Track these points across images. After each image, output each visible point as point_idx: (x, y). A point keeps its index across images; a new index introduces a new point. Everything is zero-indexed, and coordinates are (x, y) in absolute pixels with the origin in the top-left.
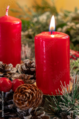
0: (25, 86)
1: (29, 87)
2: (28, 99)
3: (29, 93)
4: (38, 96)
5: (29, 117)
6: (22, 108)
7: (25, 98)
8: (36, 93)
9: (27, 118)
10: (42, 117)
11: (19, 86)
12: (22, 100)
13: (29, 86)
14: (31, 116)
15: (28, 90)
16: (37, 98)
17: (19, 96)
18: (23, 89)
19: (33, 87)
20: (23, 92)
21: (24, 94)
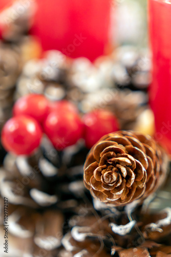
0: (119, 141)
1: (131, 146)
2: (125, 181)
3: (127, 166)
4: (152, 172)
5: (126, 228)
6: (108, 203)
7: (117, 181)
9: (121, 229)
10: (162, 227)
11: (100, 143)
12: (107, 186)
13: (130, 143)
14: (132, 224)
15: (126, 157)
16: (150, 176)
17: (99, 174)
18: (112, 153)
19: (141, 144)
20: (110, 161)
21: (115, 169)
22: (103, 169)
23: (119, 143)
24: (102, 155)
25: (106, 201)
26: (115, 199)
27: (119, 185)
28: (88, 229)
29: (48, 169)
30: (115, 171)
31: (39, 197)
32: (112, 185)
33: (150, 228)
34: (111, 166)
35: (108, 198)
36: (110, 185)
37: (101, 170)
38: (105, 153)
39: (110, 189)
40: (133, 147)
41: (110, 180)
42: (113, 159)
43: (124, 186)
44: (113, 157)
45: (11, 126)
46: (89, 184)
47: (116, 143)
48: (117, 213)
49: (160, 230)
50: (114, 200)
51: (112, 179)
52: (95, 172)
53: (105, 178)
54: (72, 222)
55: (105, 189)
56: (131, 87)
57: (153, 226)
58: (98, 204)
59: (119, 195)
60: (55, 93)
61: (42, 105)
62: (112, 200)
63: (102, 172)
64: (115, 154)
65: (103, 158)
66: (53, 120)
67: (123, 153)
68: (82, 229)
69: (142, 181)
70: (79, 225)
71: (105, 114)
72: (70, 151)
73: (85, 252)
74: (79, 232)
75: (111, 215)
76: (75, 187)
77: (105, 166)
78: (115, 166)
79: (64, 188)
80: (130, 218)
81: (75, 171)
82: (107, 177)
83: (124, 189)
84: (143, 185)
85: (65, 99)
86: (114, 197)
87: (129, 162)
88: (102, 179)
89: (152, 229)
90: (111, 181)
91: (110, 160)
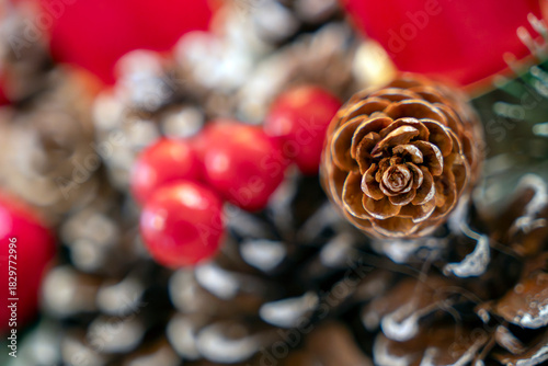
0: (368, 110)
1: (391, 106)
2: (426, 169)
3: (414, 139)
5: (481, 256)
6: (419, 230)
8: (441, 114)
9: (472, 264)
10: (538, 216)
12: (401, 196)
13: (385, 102)
14: (483, 243)
15: (401, 124)
17: (372, 187)
18: (371, 136)
19: (407, 93)
20: (376, 153)
21: (393, 160)
22: (373, 174)
23: (369, 114)
24: (355, 153)
25: (415, 228)
26: (428, 212)
27: (420, 180)
28: (410, 306)
29: (264, 254)
30: (398, 163)
31: (282, 313)
32: (410, 188)
33: (520, 232)
34: (384, 160)
35: (415, 218)
36: (406, 191)
37: (370, 177)
38: (357, 145)
39: (411, 200)
40: (396, 104)
41: (400, 182)
42: (380, 145)
43: (431, 179)
44: (376, 141)
45: (153, 221)
46: (365, 217)
47: (364, 117)
48: (443, 243)
49: (540, 223)
50: (428, 215)
51: (403, 178)
52: (364, 187)
53: (389, 185)
54: (370, 319)
55: (401, 204)
56: (306, 28)
57: (524, 222)
58: (397, 251)
59: (431, 201)
60: (183, 124)
61: (177, 153)
62: (425, 218)
63: (377, 179)
64: (377, 135)
65: (361, 156)
66: (219, 164)
67: (389, 122)
68: (397, 314)
69: (455, 150)
70: (389, 311)
71: (299, 97)
72: (281, 199)
73: (431, 352)
74: (400, 322)
75: (433, 255)
76: (334, 253)
77: (373, 166)
78: (391, 155)
79: (314, 270)
80: (473, 235)
81: (312, 230)
82: (392, 180)
83: (433, 184)
84: (461, 158)
85: (208, 121)
86: (425, 209)
87: (411, 129)
88: (384, 191)
89: (524, 230)
90: (403, 183)
91: (375, 150)
